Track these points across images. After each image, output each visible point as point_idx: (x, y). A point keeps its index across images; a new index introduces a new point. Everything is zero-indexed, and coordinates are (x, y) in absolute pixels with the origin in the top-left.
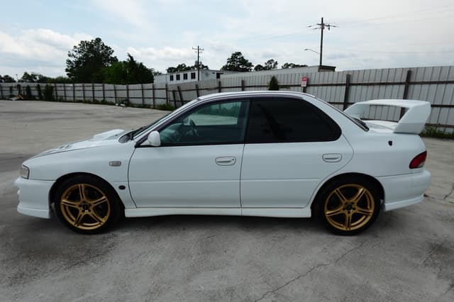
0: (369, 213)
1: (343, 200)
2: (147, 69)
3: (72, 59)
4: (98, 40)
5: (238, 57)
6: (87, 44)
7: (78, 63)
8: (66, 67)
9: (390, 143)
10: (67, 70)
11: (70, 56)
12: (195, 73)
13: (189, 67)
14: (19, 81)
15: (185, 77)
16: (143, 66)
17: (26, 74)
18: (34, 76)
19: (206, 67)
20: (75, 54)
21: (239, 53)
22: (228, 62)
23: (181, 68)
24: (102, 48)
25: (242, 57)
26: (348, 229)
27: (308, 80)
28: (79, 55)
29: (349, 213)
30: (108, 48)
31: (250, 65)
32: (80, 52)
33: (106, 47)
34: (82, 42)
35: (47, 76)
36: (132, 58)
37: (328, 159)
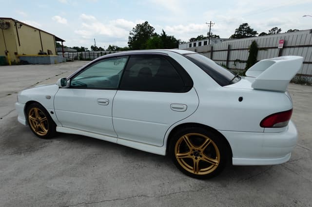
0: (215, 163)
1: (191, 146)
2: (176, 40)
3: (132, 36)
4: (146, 23)
5: (245, 27)
6: (140, 26)
7: (134, 38)
8: (128, 41)
9: (241, 99)
10: (129, 43)
11: (130, 34)
12: (206, 42)
13: (205, 37)
14: (107, 50)
15: (200, 44)
16: (174, 38)
17: (110, 46)
18: (113, 47)
19: (218, 36)
20: (133, 32)
21: (246, 24)
22: (236, 32)
23: (200, 38)
24: (148, 28)
25: (249, 27)
26: (196, 173)
27: (285, 43)
28: (135, 33)
29: (196, 158)
30: (151, 28)
31: (255, 33)
32: (136, 31)
33: (151, 27)
34: (137, 25)
35: (120, 47)
36: (164, 33)
37: (175, 108)
